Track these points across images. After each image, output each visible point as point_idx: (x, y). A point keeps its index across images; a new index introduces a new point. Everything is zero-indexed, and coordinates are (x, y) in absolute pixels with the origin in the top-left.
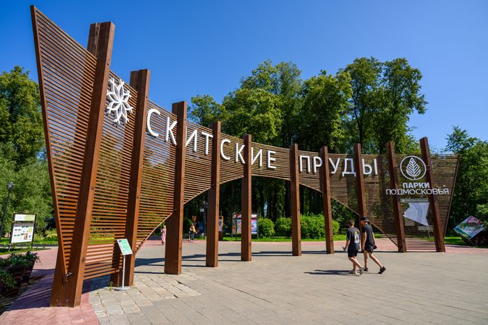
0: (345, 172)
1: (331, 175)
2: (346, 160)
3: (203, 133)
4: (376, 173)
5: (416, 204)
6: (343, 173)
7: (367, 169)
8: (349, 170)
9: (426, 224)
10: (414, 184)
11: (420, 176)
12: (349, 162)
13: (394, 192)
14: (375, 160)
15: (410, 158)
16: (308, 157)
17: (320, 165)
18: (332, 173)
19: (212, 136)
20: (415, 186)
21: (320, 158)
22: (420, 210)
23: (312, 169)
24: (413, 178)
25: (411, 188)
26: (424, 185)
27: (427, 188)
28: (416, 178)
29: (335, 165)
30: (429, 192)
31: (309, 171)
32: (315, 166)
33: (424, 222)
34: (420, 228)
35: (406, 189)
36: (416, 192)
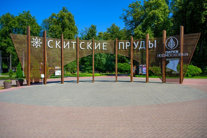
0: (140, 48)
1: (134, 50)
2: (141, 42)
3: (72, 42)
4: (155, 47)
5: (173, 61)
6: (139, 48)
7: (151, 45)
8: (142, 46)
9: (176, 71)
10: (171, 51)
11: (174, 47)
12: (142, 43)
13: (161, 56)
14: (155, 41)
15: (171, 38)
16: (123, 43)
17: (129, 46)
18: (135, 48)
19: (76, 42)
20: (171, 52)
21: (129, 43)
22: (174, 64)
23: (125, 47)
24: (171, 48)
25: (169, 53)
26: (175, 52)
27: (177, 53)
28: (172, 48)
29: (136, 45)
30: (178, 55)
31: (123, 49)
32: (126, 46)
33: (175, 70)
34: (173, 73)
35: (167, 54)
36: (171, 55)
